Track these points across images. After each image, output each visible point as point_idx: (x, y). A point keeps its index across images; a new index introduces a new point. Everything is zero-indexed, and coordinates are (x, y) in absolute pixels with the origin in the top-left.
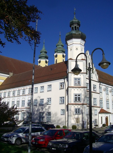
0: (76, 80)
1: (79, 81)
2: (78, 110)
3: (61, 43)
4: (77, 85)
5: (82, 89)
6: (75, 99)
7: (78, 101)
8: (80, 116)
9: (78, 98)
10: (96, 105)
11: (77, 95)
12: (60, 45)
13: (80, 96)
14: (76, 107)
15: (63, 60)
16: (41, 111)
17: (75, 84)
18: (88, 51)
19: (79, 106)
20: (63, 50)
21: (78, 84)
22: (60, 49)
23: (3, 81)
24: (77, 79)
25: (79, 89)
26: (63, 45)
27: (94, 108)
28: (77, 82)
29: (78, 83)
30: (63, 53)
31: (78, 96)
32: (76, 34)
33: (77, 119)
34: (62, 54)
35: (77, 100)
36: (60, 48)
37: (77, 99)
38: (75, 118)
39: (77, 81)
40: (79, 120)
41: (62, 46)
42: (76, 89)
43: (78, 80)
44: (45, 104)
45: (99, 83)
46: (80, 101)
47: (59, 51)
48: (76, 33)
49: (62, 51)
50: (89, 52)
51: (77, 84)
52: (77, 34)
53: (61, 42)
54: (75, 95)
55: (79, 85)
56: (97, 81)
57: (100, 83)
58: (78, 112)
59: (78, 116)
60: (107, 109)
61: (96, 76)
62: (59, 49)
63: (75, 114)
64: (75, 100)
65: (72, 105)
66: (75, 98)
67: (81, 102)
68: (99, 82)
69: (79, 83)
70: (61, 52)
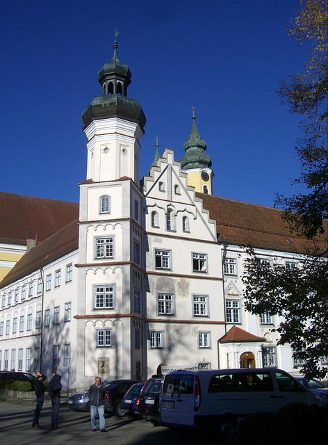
0: (102, 241)
1: (111, 246)
2: (105, 335)
3: (197, 140)
4: (105, 258)
5: (119, 270)
6: (98, 301)
7: (104, 307)
8: (110, 353)
9: (107, 296)
10: (207, 317)
11: (105, 290)
12: (194, 145)
13: (111, 290)
14: (100, 324)
15: (205, 187)
16: (54, 342)
17: (99, 255)
18: (167, 151)
19: (109, 324)
20: (201, 158)
21: (108, 255)
22: (194, 158)
23: (12, 265)
24: (105, 241)
25: (110, 270)
26: (203, 143)
27: (197, 328)
28: (105, 249)
29: (107, 251)
30: (202, 168)
31: (107, 290)
32: (103, 106)
33: (103, 363)
34: (199, 170)
35: (104, 303)
36: (193, 153)
37: (102, 301)
38: (93, 359)
39: (105, 246)
40: (108, 366)
41: (199, 146)
42: (100, 271)
43: (107, 241)
44: (62, 321)
45: (222, 247)
46: (111, 305)
47: (191, 164)
48: (103, 104)
49: (201, 162)
50: (172, 152)
51: (105, 255)
52: (105, 105)
53: (197, 137)
54: (98, 290)
55: (109, 257)
56: (213, 240)
57: (225, 247)
58: (105, 340)
59: (104, 353)
60: (260, 329)
61: (207, 226)
62: (189, 159)
63: (97, 347)
64: (98, 305)
65: (86, 320)
66: (98, 297)
67: (112, 309)
68: (219, 243)
69: (110, 250)
70: (197, 164)
